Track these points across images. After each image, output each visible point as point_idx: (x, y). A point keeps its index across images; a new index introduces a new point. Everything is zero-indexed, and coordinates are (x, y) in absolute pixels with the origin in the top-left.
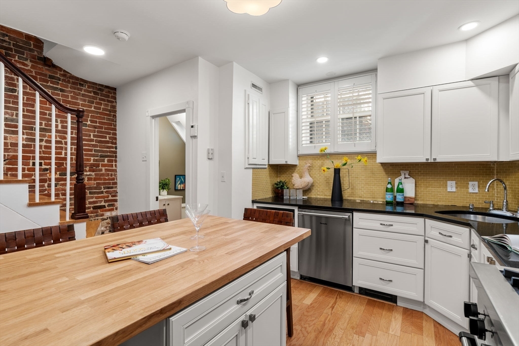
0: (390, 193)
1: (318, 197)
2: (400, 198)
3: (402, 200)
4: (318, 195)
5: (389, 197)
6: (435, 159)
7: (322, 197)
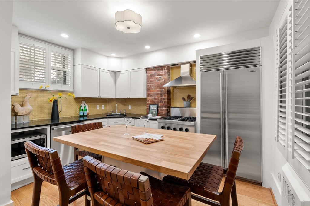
0: (82, 112)
1: (33, 119)
2: (85, 114)
3: (86, 114)
4: (33, 118)
5: (81, 114)
6: (101, 97)
7: (36, 119)
